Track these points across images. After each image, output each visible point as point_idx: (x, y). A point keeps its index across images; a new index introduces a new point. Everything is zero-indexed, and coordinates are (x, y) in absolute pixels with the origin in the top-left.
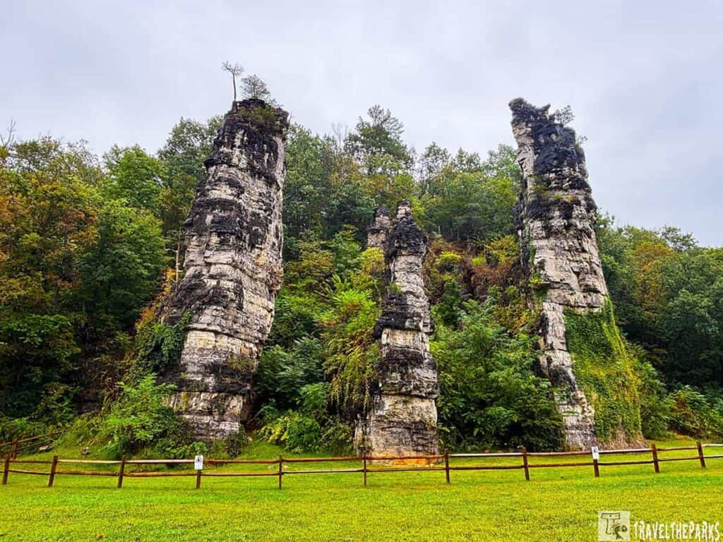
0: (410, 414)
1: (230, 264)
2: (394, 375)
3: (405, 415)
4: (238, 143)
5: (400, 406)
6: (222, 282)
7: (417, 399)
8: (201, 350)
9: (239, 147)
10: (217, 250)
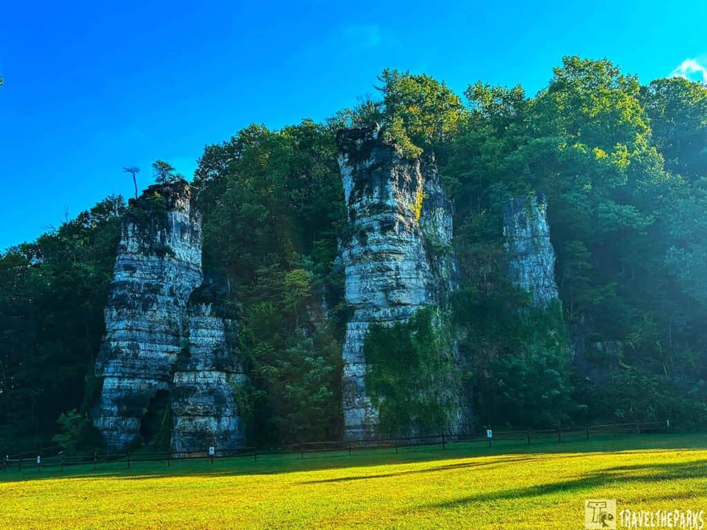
0: (194, 427)
1: (126, 329)
2: (175, 404)
3: (191, 428)
4: (130, 234)
5: (187, 422)
6: (120, 343)
7: (198, 417)
8: (110, 390)
9: (132, 237)
10: (117, 321)
